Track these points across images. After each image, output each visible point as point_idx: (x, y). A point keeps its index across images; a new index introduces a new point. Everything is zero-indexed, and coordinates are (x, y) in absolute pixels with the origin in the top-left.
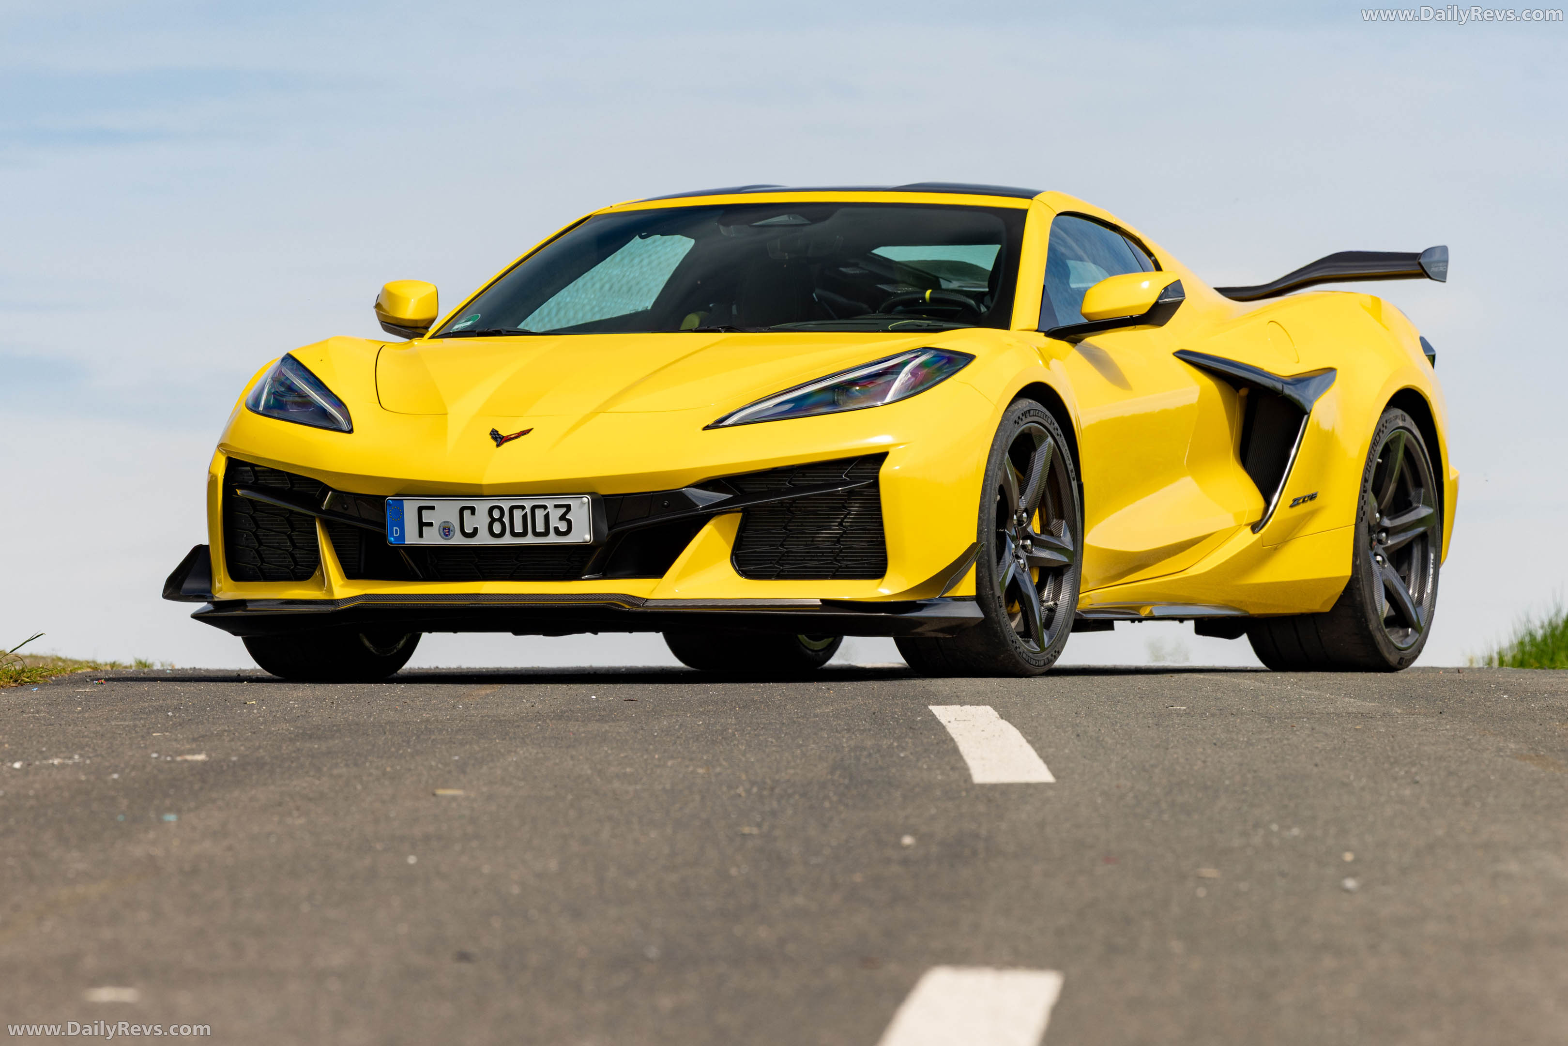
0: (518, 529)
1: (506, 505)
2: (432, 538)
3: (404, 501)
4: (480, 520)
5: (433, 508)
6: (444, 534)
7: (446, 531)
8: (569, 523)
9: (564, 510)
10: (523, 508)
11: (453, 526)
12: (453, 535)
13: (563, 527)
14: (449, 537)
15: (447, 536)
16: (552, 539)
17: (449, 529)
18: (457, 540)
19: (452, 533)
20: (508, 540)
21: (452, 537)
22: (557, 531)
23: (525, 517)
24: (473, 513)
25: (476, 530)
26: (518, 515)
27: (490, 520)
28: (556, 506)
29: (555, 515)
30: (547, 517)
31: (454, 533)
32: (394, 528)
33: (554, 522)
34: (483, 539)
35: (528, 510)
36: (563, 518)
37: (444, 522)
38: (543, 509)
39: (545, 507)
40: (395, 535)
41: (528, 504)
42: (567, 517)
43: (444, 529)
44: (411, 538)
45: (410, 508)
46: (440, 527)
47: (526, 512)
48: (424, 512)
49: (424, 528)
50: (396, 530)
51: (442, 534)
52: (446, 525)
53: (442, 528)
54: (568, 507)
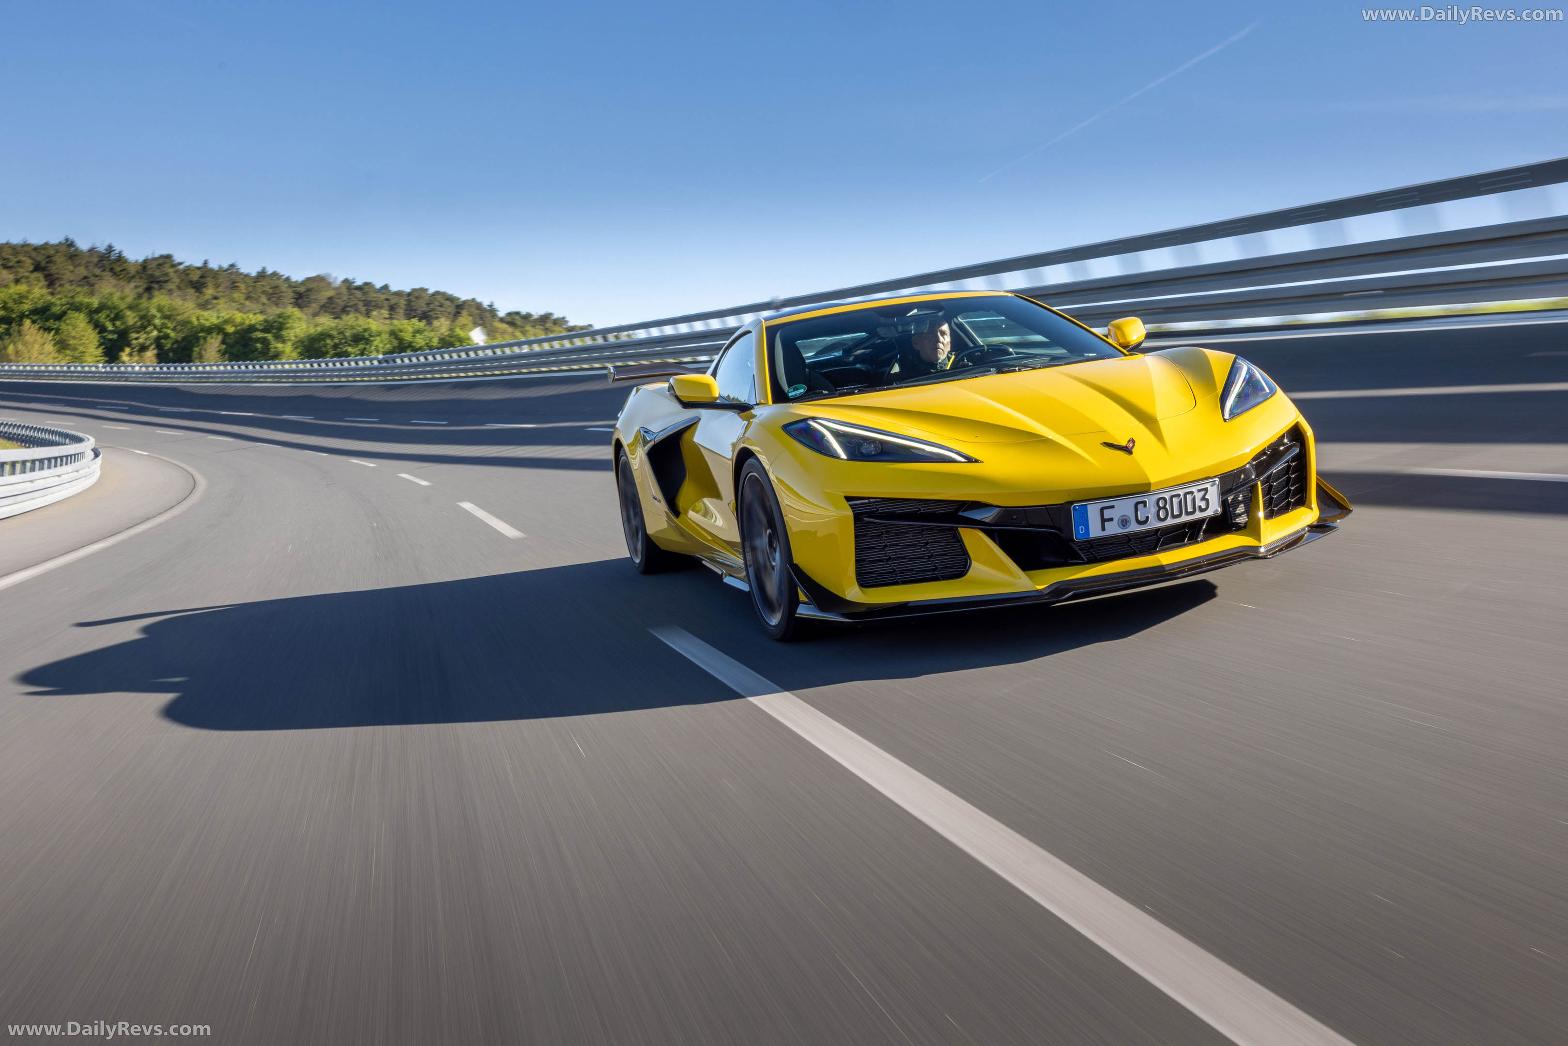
0: (1176, 513)
2: (1113, 529)
3: (1088, 506)
4: (1151, 511)
5: (1113, 507)
6: (1123, 525)
7: (1124, 522)
8: (1207, 501)
9: (1203, 493)
10: (1179, 495)
11: (1130, 518)
12: (1130, 525)
13: (1204, 507)
14: (1127, 526)
15: (1124, 526)
17: (1126, 521)
18: (1134, 528)
19: (1128, 524)
20: (1170, 522)
21: (1128, 527)
22: (1202, 510)
23: (1180, 502)
24: (1145, 506)
25: (1147, 518)
27: (1158, 509)
28: (1199, 491)
29: (1198, 496)
30: (1194, 500)
31: (1131, 523)
32: (1080, 527)
34: (1154, 524)
35: (1182, 497)
36: (1204, 498)
37: (1122, 516)
38: (1190, 495)
39: (1192, 493)
40: (1081, 532)
41: (1181, 492)
42: (1206, 497)
43: (1122, 521)
44: (1095, 531)
45: (1093, 511)
46: (1119, 520)
47: (1181, 498)
48: (1105, 511)
49: (1106, 523)
50: (1082, 528)
51: (1121, 525)
52: (1125, 518)
53: (1120, 520)
54: (1206, 490)
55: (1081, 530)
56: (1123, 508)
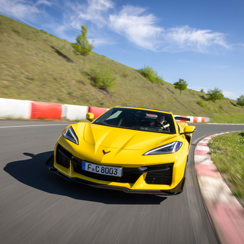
0: (107, 172)
1: (105, 167)
2: (90, 170)
4: (100, 169)
7: (93, 170)
16: (113, 175)
18: (95, 172)
20: (105, 174)
26: (107, 169)
29: (114, 171)
33: (114, 172)
34: (100, 173)
41: (109, 168)
44: (86, 169)
45: (87, 164)
54: (117, 170)
55: (83, 168)
56: (93, 166)
